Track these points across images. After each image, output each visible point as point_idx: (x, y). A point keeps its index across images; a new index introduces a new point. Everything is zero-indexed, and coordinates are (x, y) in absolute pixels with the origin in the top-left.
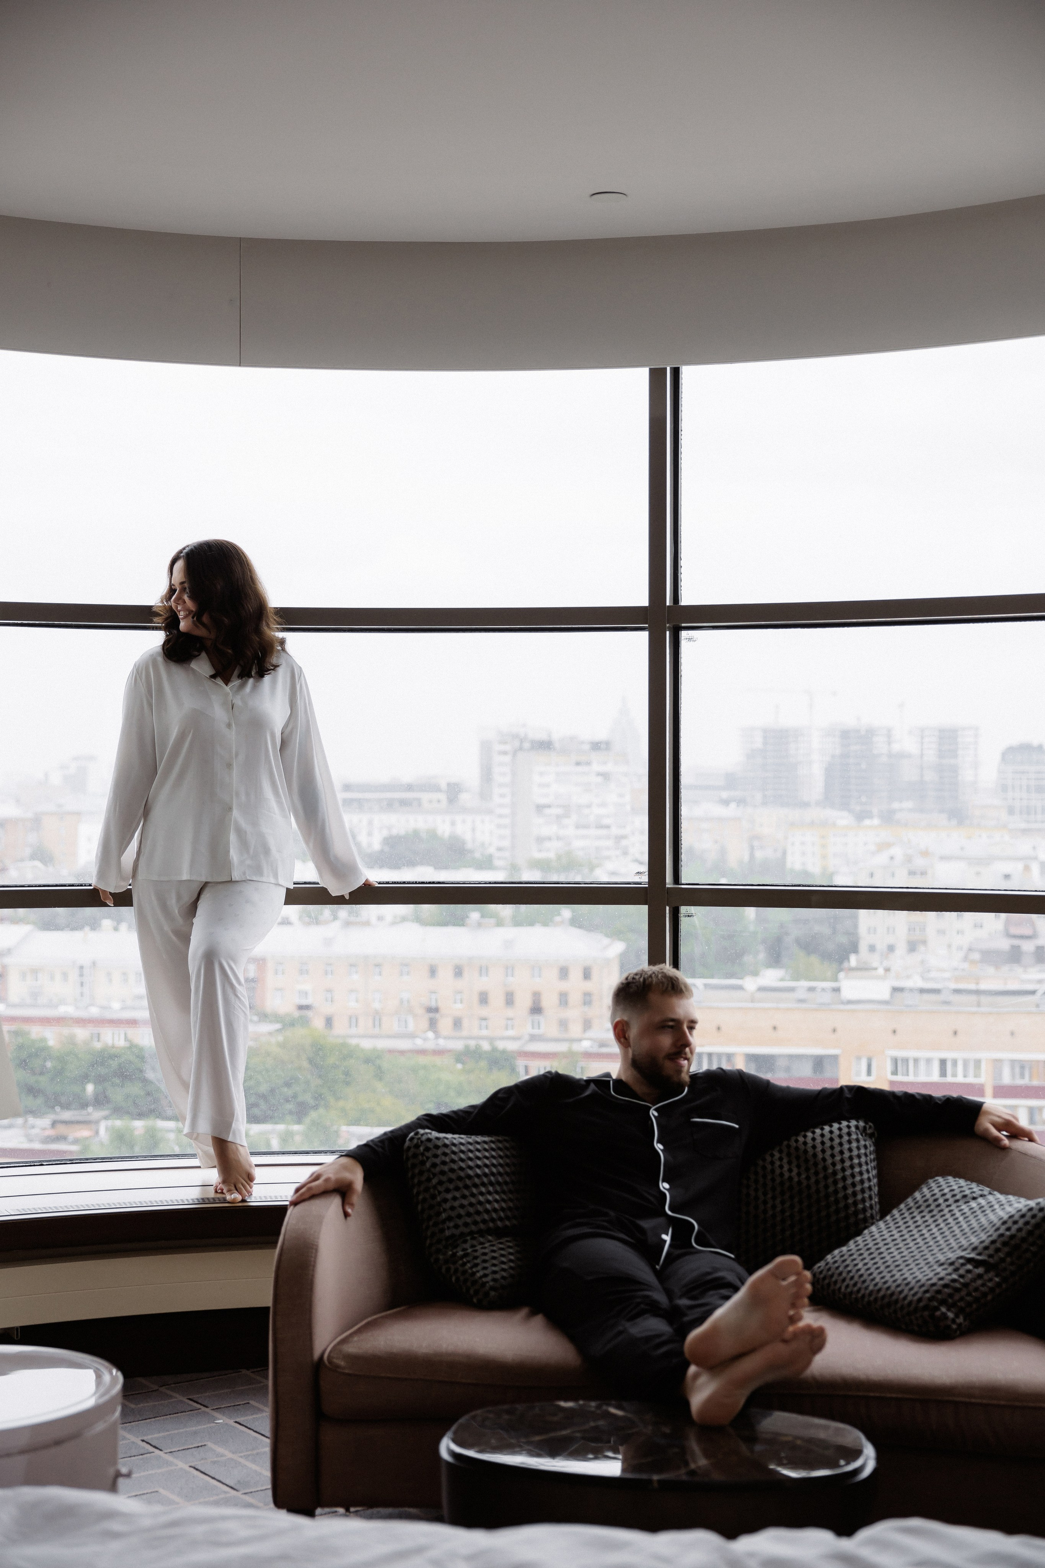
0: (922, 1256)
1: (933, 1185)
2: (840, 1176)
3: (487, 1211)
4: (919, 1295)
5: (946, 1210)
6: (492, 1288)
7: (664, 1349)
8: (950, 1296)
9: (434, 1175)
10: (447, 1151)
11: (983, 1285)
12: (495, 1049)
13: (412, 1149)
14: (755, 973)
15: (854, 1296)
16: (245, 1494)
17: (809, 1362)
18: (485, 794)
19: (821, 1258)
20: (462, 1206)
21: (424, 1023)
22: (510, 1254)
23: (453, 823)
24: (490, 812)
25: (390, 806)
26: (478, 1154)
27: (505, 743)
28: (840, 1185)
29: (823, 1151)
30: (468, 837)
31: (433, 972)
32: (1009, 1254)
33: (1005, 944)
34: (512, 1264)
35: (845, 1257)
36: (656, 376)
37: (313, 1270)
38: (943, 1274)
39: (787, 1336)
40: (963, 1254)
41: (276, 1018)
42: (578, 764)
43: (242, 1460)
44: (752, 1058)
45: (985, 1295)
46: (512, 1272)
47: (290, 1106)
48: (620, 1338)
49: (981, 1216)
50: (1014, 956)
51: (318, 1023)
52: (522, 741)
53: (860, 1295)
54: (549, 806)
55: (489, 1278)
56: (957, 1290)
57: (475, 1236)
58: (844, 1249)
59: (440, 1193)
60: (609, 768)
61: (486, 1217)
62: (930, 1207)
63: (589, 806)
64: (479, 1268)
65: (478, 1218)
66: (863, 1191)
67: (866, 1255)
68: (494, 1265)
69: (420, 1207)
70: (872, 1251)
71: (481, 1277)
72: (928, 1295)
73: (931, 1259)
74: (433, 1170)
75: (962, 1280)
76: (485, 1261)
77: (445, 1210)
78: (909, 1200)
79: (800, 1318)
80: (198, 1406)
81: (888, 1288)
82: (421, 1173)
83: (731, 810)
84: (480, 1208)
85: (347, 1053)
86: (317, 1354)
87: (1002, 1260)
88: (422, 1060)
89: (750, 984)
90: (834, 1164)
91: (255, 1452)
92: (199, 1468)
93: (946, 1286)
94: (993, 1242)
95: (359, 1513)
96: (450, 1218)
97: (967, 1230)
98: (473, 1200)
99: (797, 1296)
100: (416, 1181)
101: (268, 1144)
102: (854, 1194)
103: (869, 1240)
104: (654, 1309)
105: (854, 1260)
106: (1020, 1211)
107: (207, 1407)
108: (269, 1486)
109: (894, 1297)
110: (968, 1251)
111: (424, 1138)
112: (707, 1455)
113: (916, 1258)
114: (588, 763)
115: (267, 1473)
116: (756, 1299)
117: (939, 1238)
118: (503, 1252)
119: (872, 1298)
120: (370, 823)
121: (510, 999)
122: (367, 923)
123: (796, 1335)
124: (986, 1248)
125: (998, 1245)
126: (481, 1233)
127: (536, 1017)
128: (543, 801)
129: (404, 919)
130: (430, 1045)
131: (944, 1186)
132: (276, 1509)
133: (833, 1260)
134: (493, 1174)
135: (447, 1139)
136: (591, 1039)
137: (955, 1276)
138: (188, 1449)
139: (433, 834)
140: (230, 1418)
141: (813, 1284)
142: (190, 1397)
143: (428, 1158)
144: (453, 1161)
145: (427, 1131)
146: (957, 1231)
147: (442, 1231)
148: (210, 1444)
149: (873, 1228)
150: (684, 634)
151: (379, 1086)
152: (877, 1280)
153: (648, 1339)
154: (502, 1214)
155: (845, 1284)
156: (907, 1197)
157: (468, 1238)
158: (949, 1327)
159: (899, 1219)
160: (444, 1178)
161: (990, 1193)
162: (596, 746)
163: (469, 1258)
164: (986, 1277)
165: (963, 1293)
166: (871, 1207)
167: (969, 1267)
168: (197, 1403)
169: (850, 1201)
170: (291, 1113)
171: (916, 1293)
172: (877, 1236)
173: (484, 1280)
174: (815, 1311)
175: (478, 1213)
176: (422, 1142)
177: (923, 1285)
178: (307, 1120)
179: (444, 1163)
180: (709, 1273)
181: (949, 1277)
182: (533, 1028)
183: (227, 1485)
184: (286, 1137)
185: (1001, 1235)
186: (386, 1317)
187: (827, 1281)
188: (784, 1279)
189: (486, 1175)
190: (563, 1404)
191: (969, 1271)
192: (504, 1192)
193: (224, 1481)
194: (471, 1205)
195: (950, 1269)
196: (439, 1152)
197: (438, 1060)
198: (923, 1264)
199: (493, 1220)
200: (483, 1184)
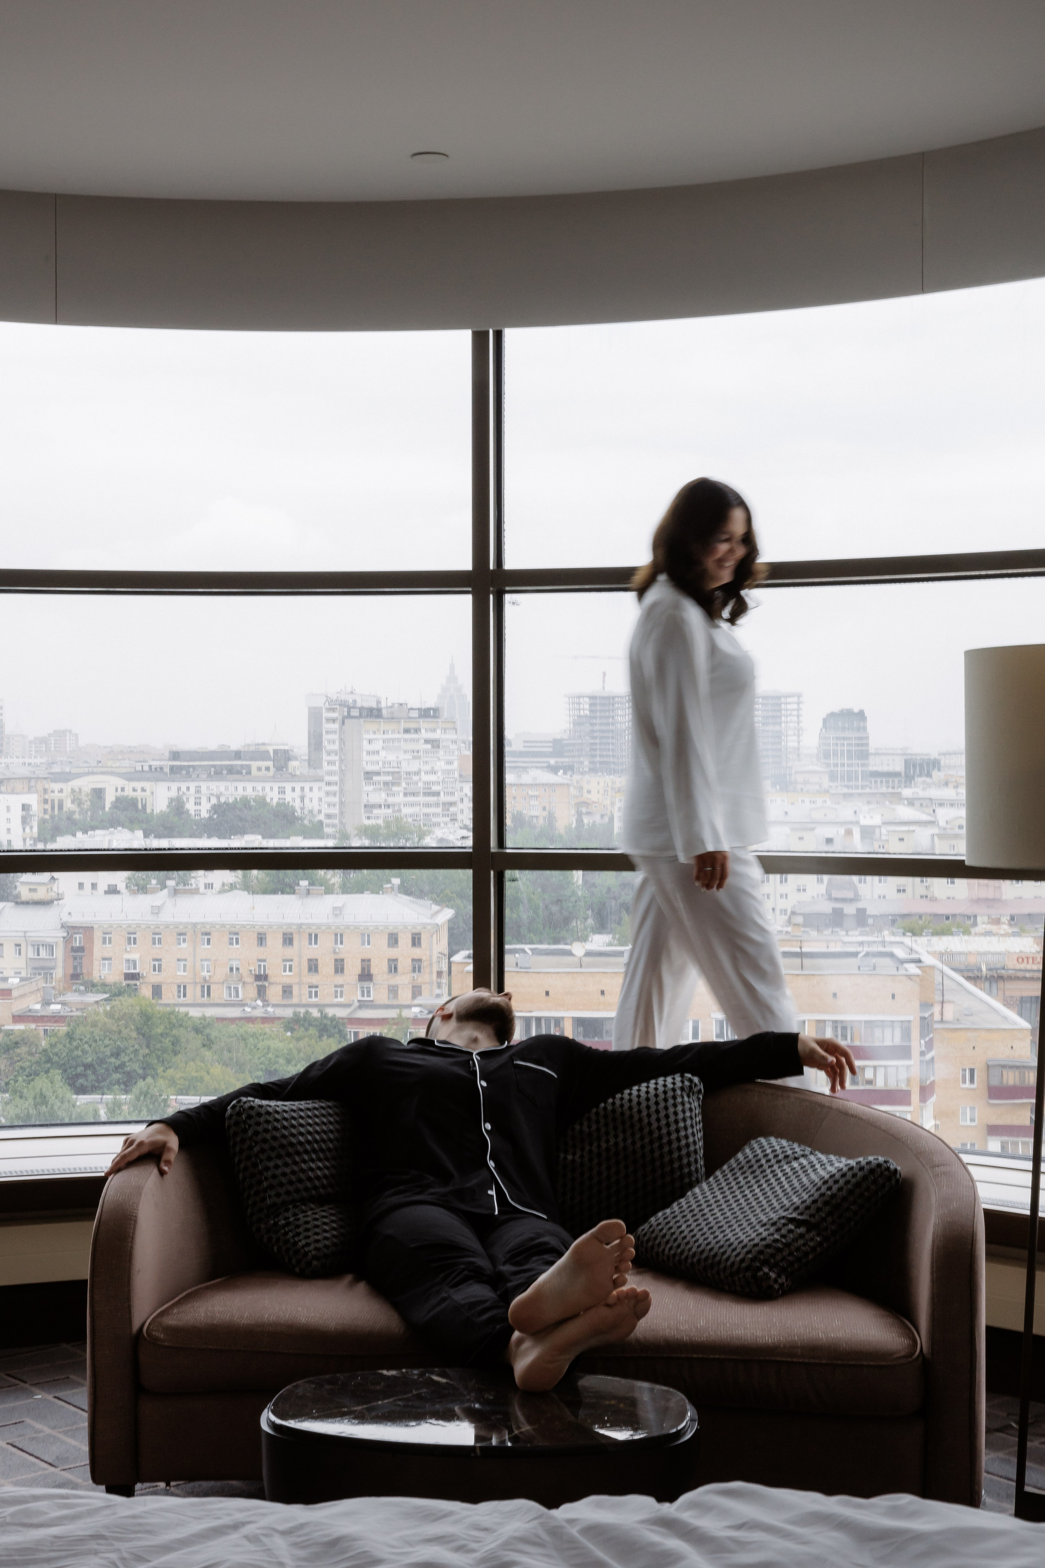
0: (745, 1217)
1: (756, 1146)
2: (665, 1140)
3: (309, 1179)
4: (741, 1256)
5: (768, 1171)
6: (315, 1258)
7: (487, 1316)
8: (773, 1256)
9: (256, 1143)
10: (270, 1118)
11: (804, 1245)
12: (325, 1016)
13: (234, 1117)
14: (584, 939)
15: (677, 1258)
16: (64, 1470)
17: (634, 1327)
18: (313, 762)
19: (646, 1219)
20: (284, 1174)
21: (252, 992)
22: (333, 1221)
23: (282, 791)
24: (320, 779)
25: (217, 774)
26: (301, 1121)
27: (333, 710)
28: (666, 1149)
29: (649, 1116)
30: (297, 804)
31: (261, 939)
32: (830, 1214)
33: (827, 907)
34: (335, 1233)
35: (669, 1219)
36: (479, 340)
37: (132, 1242)
38: (765, 1234)
39: (611, 1301)
40: (784, 1214)
41: (103, 987)
42: (407, 731)
43: (61, 1436)
44: (579, 1022)
45: (806, 1254)
46: (335, 1240)
47: (116, 1076)
48: (443, 1305)
49: (802, 1176)
50: (837, 919)
51: (146, 992)
52: (349, 708)
53: (683, 1257)
54: (378, 774)
55: (312, 1247)
56: (779, 1250)
57: (298, 1204)
58: (668, 1211)
59: (261, 1161)
60: (437, 735)
61: (309, 1184)
62: (753, 1168)
63: (418, 773)
64: (301, 1237)
65: (300, 1186)
66: (688, 1155)
67: (689, 1216)
68: (317, 1234)
69: (241, 1175)
70: (695, 1212)
71: (303, 1246)
72: (750, 1256)
73: (753, 1220)
74: (255, 1138)
75: (784, 1240)
76: (307, 1230)
77: (266, 1179)
78: (732, 1161)
79: (624, 1282)
80: (17, 1382)
81: (711, 1249)
82: (243, 1141)
83: (559, 778)
84: (302, 1176)
85: (174, 1021)
86: (136, 1326)
87: (824, 1219)
88: (251, 1028)
89: (578, 949)
90: (659, 1128)
91: (74, 1427)
92: (17, 1445)
93: (768, 1246)
94: (815, 1202)
95: (180, 1487)
96: (271, 1187)
97: (789, 1190)
98: (295, 1168)
99: (621, 1260)
100: (237, 1149)
101: (96, 1112)
102: (680, 1158)
103: (693, 1202)
104: (477, 1275)
105: (678, 1221)
106: (842, 1169)
107: (26, 1382)
108: (88, 1462)
109: (717, 1259)
110: (790, 1211)
111: (246, 1106)
112: (530, 1422)
113: (739, 1218)
114: (417, 731)
115: (85, 1448)
116: (580, 1263)
117: (761, 1199)
118: (325, 1220)
119: (695, 1260)
120: (198, 791)
121: (339, 967)
122: (196, 891)
123: (620, 1299)
124: (807, 1208)
125: (819, 1204)
126: (304, 1201)
127: (366, 984)
128: (370, 768)
129: (232, 887)
130: (259, 1013)
131: (767, 1147)
132: (94, 1485)
133: (656, 1223)
134: (316, 1141)
135: (270, 1106)
136: (420, 1006)
137: (777, 1236)
138: (5, 1426)
139: (262, 802)
140: (50, 1393)
141: (636, 1248)
142: (9, 1372)
143: (250, 1126)
144: (276, 1129)
145: (250, 1099)
146: (779, 1192)
147: (264, 1200)
148: (28, 1421)
149: (697, 1190)
150: (508, 598)
151: (208, 1054)
152: (700, 1241)
153: (472, 1305)
154: (325, 1182)
155: (669, 1246)
156: (730, 1158)
157: (291, 1207)
158: (770, 1287)
159: (722, 1180)
160: (266, 1146)
161: (811, 1153)
162: (426, 713)
163: (291, 1227)
164: (807, 1237)
165: (786, 1253)
166: (697, 1170)
167: (791, 1227)
168: (16, 1378)
169: (676, 1165)
170: (118, 1082)
171: (739, 1254)
172: (700, 1197)
173: (306, 1249)
174: (639, 1273)
175: (300, 1181)
176: (244, 1110)
177: (746, 1246)
178: (136, 1090)
179: (266, 1131)
180: (532, 1239)
181: (772, 1238)
182: (363, 996)
183: (46, 1462)
184: (115, 1107)
185: (823, 1195)
186: (207, 1288)
187: (650, 1244)
188: (607, 1244)
189: (309, 1142)
190: (385, 1372)
191: (790, 1231)
192: (327, 1159)
193: (42, 1457)
194: (293, 1172)
195: (772, 1229)
196: (262, 1120)
197: (267, 1028)
198: (745, 1224)
199: (315, 1188)
200: (306, 1152)
